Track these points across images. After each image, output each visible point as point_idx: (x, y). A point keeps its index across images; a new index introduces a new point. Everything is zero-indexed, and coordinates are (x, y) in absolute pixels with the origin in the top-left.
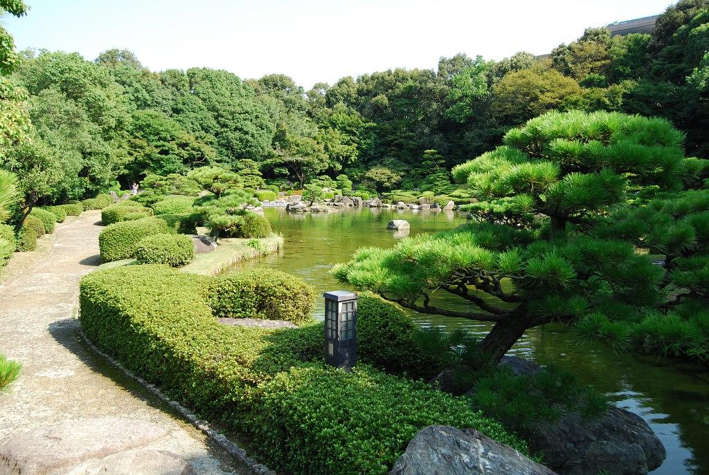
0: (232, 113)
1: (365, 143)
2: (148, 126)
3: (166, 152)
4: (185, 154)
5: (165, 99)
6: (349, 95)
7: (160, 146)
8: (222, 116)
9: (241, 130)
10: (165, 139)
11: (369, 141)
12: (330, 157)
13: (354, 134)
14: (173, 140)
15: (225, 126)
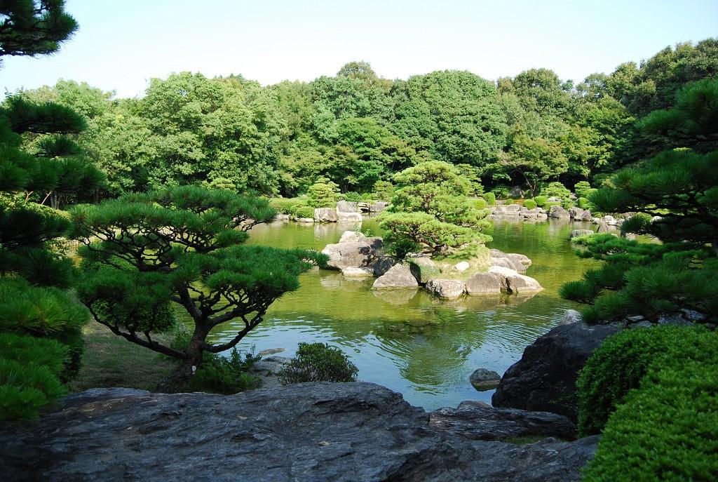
0: (452, 116)
1: (620, 143)
2: (354, 133)
3: (367, 158)
4: (389, 159)
5: (386, 106)
6: (622, 86)
7: (362, 153)
8: (443, 120)
9: (459, 133)
10: (369, 145)
11: (624, 140)
12: (572, 160)
13: (610, 133)
14: (379, 146)
15: (443, 129)
